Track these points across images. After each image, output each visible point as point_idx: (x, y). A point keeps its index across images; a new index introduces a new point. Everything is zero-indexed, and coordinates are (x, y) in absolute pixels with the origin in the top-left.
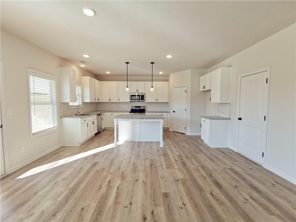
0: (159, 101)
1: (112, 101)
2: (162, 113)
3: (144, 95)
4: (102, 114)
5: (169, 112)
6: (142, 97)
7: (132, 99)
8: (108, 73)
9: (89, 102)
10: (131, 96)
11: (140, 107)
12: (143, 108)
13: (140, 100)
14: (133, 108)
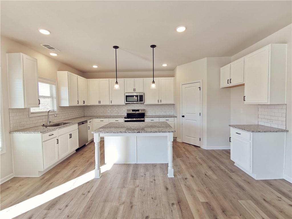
0: (163, 103)
1: (102, 104)
2: (167, 119)
3: (143, 95)
4: (88, 121)
5: (177, 117)
6: (141, 98)
7: (127, 101)
8: (95, 67)
9: (68, 106)
10: (127, 96)
11: (138, 110)
12: (143, 112)
13: (138, 101)
14: (129, 112)
